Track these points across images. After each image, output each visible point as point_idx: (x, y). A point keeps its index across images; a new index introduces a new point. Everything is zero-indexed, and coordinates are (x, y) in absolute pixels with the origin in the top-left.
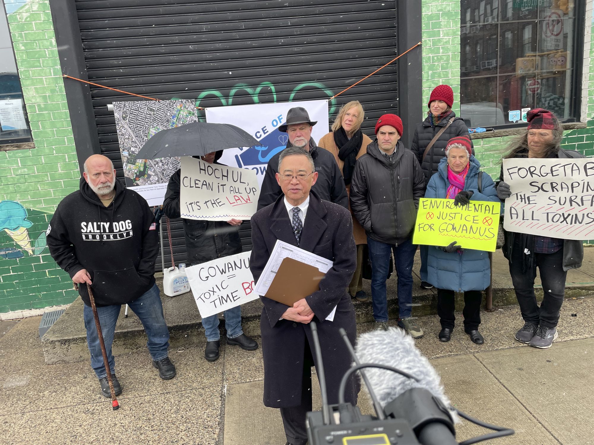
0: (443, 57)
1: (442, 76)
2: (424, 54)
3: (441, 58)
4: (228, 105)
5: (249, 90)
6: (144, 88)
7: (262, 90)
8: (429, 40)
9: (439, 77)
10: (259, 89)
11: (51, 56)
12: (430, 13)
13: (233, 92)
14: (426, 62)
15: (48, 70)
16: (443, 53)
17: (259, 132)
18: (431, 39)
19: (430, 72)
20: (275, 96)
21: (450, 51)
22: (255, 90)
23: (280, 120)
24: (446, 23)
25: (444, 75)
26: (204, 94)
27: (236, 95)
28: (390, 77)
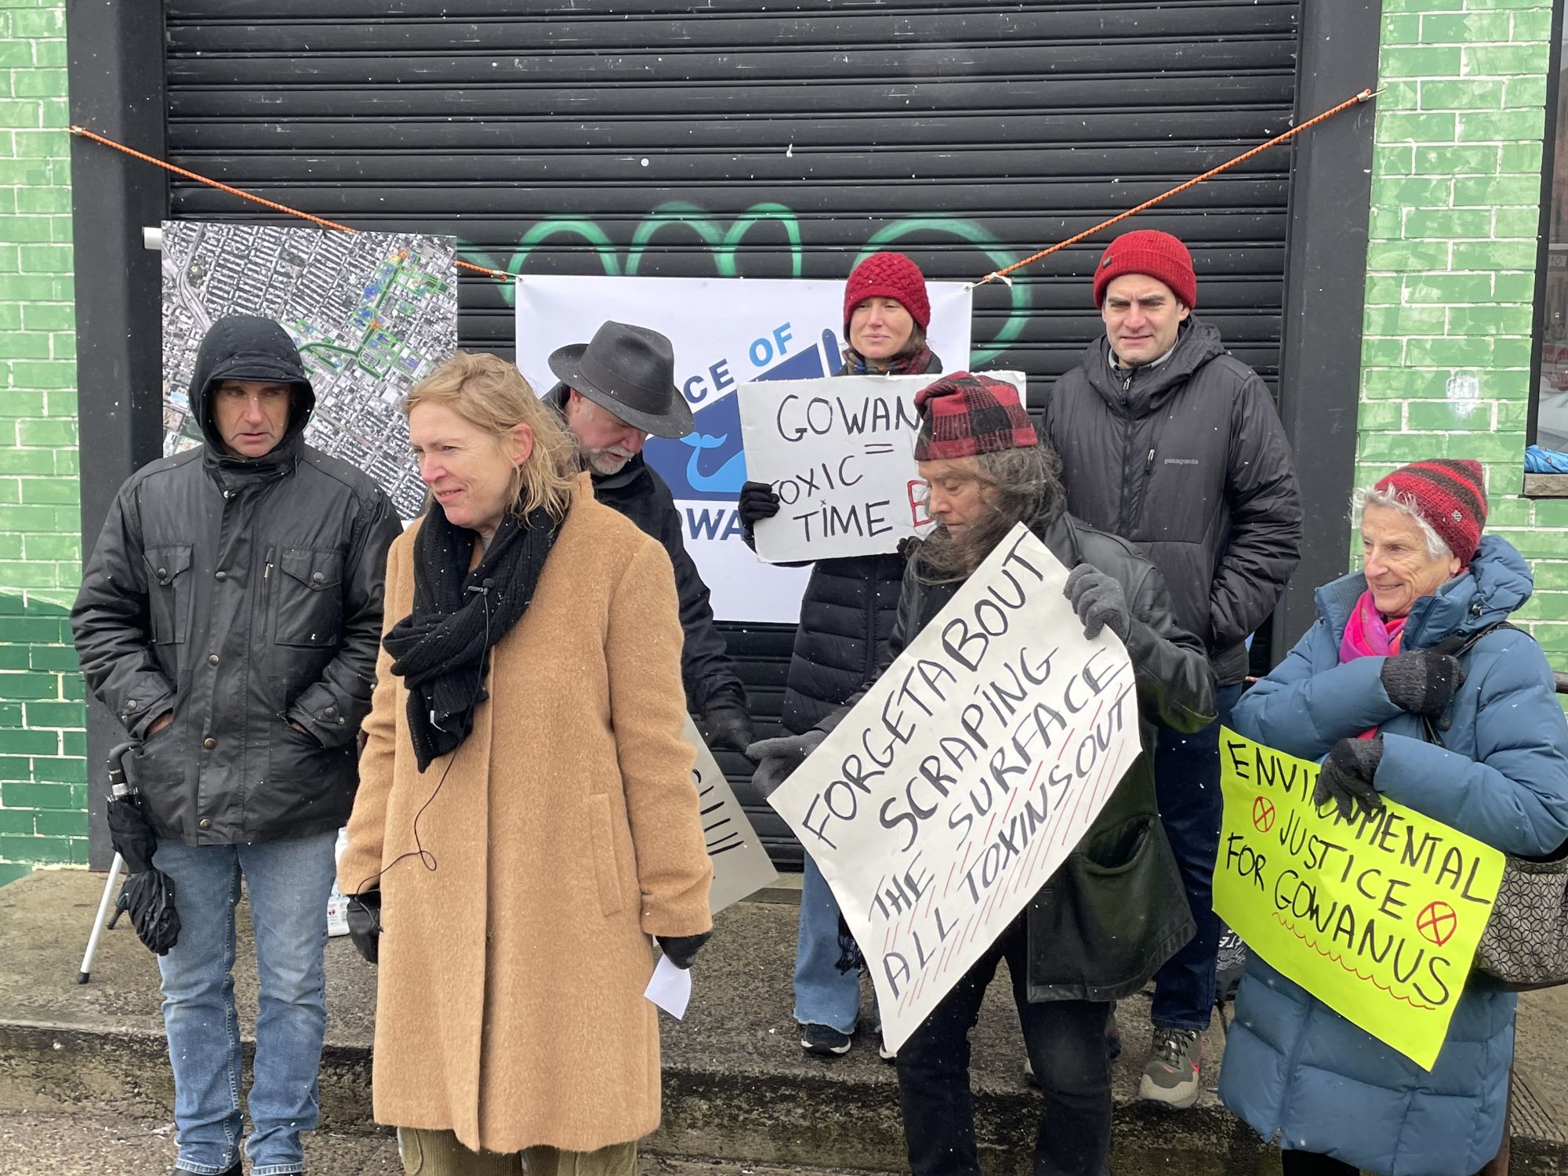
0: (1467, 154)
1: (1459, 230)
2: (1384, 138)
3: (1458, 158)
4: (623, 272)
5: (706, 229)
7: (751, 230)
8: (1412, 86)
9: (1445, 230)
10: (739, 228)
11: (45, 64)
13: (646, 229)
14: (1392, 168)
15: (29, 108)
16: (1466, 138)
17: (698, 379)
18: (1419, 79)
19: (1406, 211)
20: (797, 258)
21: (1497, 131)
22: (727, 228)
23: (781, 342)
24: (1486, 22)
25: (1463, 224)
26: (543, 229)
27: (656, 242)
28: (1259, 219)
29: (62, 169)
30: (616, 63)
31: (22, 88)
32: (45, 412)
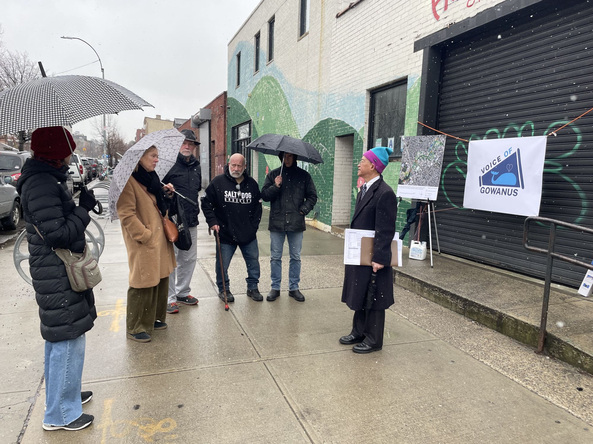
4: (501, 138)
5: (516, 128)
7: (524, 128)
11: (416, 111)
13: (506, 129)
15: (414, 119)
17: (495, 160)
20: (533, 131)
22: (520, 128)
23: (510, 151)
26: (490, 131)
27: (508, 132)
31: (414, 116)
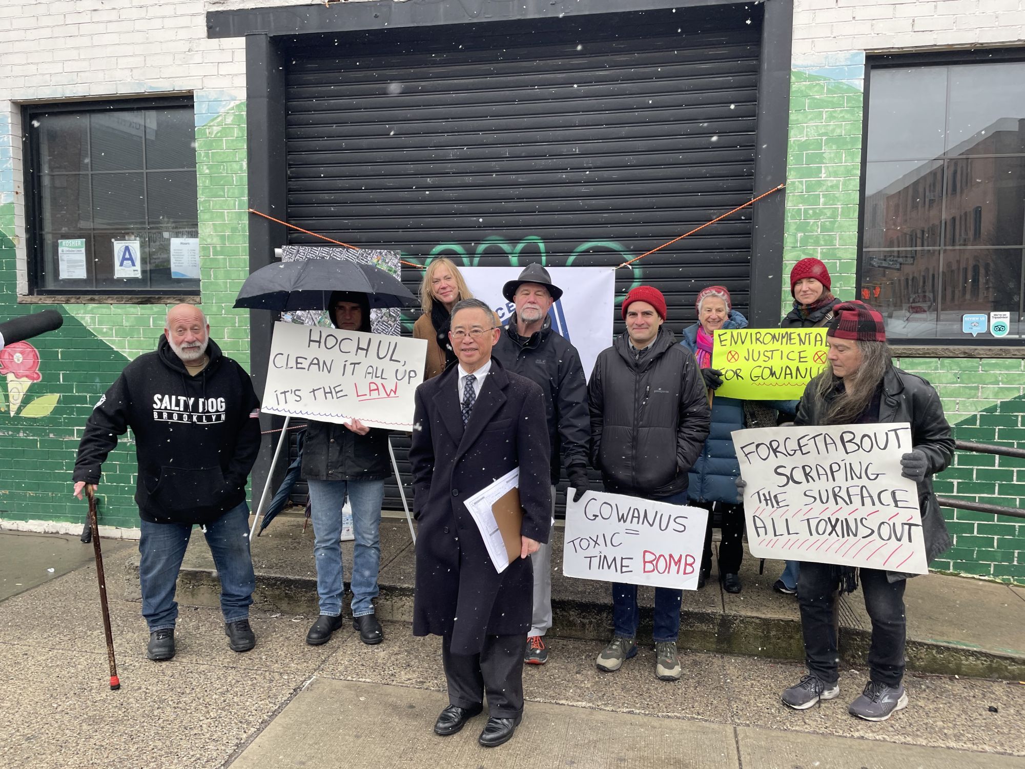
0: (825, 211)
1: (822, 242)
2: (790, 205)
3: (822, 212)
4: (471, 265)
5: (506, 247)
6: (358, 235)
7: (524, 248)
8: (801, 182)
9: (817, 243)
10: (520, 247)
11: (238, 184)
12: (804, 139)
13: (481, 248)
14: (793, 217)
15: (232, 202)
16: (825, 204)
18: (804, 180)
19: (799, 235)
20: (544, 259)
21: (838, 201)
22: (515, 247)
24: (832, 155)
25: (825, 240)
27: (486, 253)
28: (739, 240)
29: (245, 226)
30: (469, 179)
31: (230, 194)
32: (237, 325)
